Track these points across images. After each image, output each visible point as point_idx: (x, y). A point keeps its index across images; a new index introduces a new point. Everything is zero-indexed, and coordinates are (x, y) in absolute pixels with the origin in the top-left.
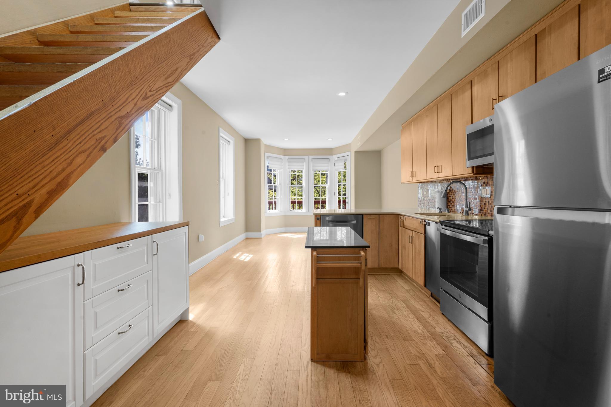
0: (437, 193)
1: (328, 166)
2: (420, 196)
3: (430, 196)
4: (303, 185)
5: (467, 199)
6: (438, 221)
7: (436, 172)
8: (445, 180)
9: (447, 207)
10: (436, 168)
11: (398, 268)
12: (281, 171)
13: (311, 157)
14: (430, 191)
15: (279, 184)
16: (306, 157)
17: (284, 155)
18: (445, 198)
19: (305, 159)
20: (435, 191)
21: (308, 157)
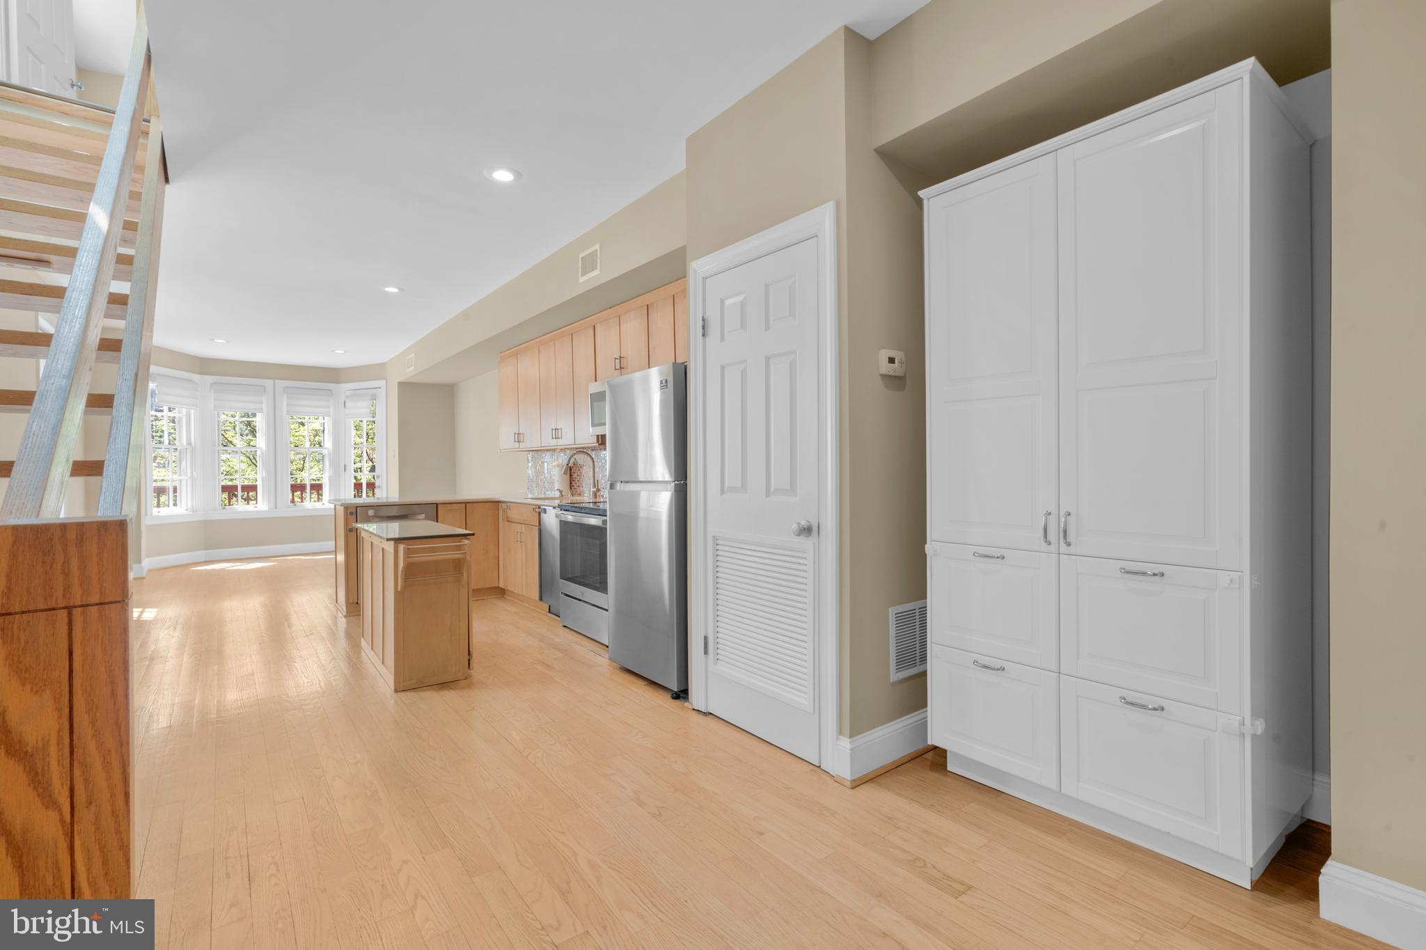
0: (557, 468)
2: (530, 472)
3: (546, 472)
4: (260, 448)
5: (594, 477)
6: (557, 505)
7: (554, 437)
8: (568, 449)
9: (571, 488)
10: (554, 431)
11: (498, 588)
12: (192, 411)
13: (282, 383)
14: (546, 464)
16: (267, 383)
17: (201, 373)
18: (566, 474)
19: (265, 386)
20: (554, 464)
21: (274, 382)
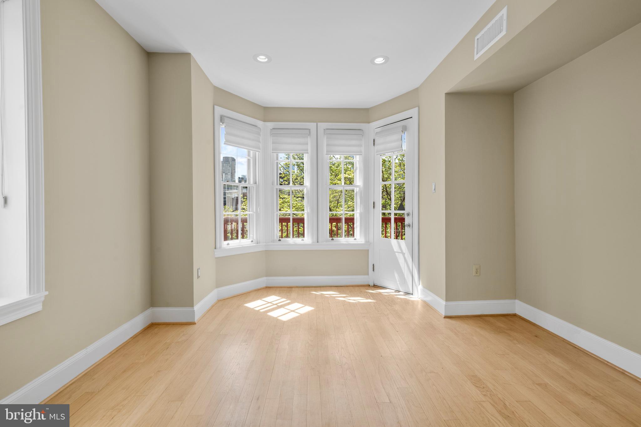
1: (360, 146)
4: (306, 186)
12: (257, 153)
13: (323, 126)
15: (252, 182)
16: (312, 126)
17: (264, 121)
19: (309, 129)
21: (317, 125)
